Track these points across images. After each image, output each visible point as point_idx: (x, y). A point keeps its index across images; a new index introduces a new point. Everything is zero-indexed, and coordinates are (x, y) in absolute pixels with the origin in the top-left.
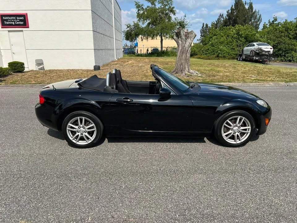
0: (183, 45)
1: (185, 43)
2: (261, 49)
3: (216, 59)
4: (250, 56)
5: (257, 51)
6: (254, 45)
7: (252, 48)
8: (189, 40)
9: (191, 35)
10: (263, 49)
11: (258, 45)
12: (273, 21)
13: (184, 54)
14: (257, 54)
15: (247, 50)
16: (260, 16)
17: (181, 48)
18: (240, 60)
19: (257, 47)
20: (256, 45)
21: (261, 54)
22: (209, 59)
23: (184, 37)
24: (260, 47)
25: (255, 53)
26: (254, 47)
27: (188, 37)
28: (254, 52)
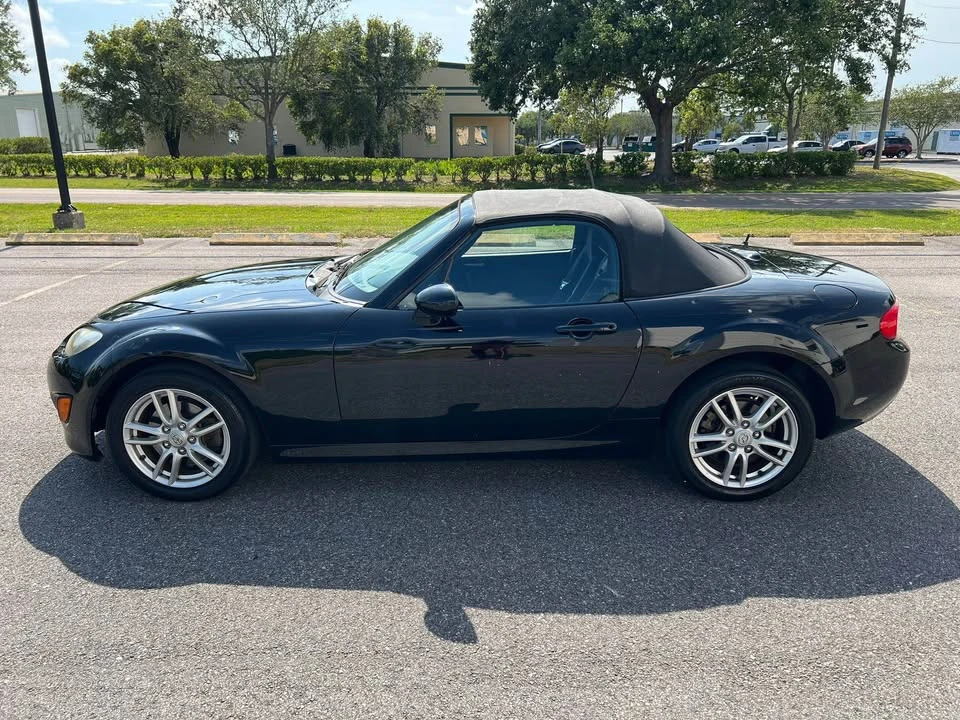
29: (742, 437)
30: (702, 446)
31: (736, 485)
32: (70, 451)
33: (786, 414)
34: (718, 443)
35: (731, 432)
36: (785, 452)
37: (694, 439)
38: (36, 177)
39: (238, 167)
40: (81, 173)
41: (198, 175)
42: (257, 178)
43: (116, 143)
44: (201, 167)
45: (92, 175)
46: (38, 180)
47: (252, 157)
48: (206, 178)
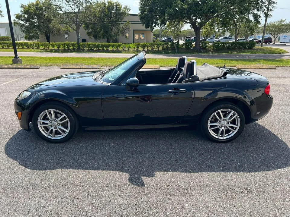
29: (223, 124)
30: (211, 127)
31: (221, 138)
32: (21, 128)
33: (236, 117)
34: (216, 126)
35: (220, 122)
36: (236, 128)
37: (209, 124)
38: (6, 48)
39: (68, 45)
40: (20, 47)
41: (56, 48)
42: (74, 49)
43: (30, 38)
44: (57, 45)
45: (23, 48)
46: (7, 50)
47: (72, 42)
48: (58, 49)
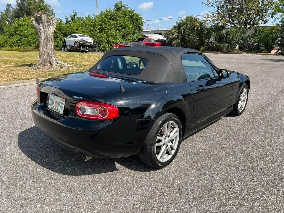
0: (46, 32)
1: (48, 30)
2: (84, 40)
3: (36, 51)
4: (74, 47)
5: (81, 43)
6: (76, 37)
7: (76, 39)
8: (52, 27)
9: (53, 21)
10: (86, 40)
11: (80, 36)
12: (74, 16)
13: (49, 43)
14: (81, 45)
15: (71, 41)
16: (52, 10)
17: (44, 36)
18: (65, 51)
19: (80, 38)
20: (78, 37)
21: (84, 45)
22: (27, 51)
23: (46, 23)
24: (83, 38)
25: (80, 44)
26: (77, 38)
27: (50, 23)
28: (78, 43)
